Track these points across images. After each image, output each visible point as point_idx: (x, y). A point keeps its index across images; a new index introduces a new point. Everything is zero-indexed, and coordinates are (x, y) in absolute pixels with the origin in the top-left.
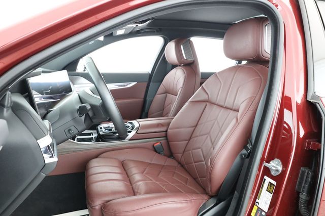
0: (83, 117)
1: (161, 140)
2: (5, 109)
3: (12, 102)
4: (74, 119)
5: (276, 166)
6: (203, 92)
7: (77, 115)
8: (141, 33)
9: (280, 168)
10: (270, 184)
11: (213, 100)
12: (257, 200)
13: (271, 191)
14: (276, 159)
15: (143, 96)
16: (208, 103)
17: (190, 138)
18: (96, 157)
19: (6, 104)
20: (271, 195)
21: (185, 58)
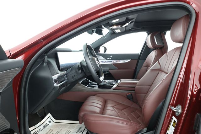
0: (80, 71)
1: (132, 92)
2: (44, 63)
3: (47, 61)
4: (76, 72)
5: (178, 109)
6: (158, 64)
7: (77, 70)
8: (131, 31)
9: (180, 111)
10: (175, 121)
11: (163, 69)
12: (167, 132)
13: (174, 126)
14: (179, 105)
15: (134, 68)
16: (160, 71)
17: (147, 93)
18: (94, 95)
19: (45, 61)
20: (174, 129)
21: (157, 44)
